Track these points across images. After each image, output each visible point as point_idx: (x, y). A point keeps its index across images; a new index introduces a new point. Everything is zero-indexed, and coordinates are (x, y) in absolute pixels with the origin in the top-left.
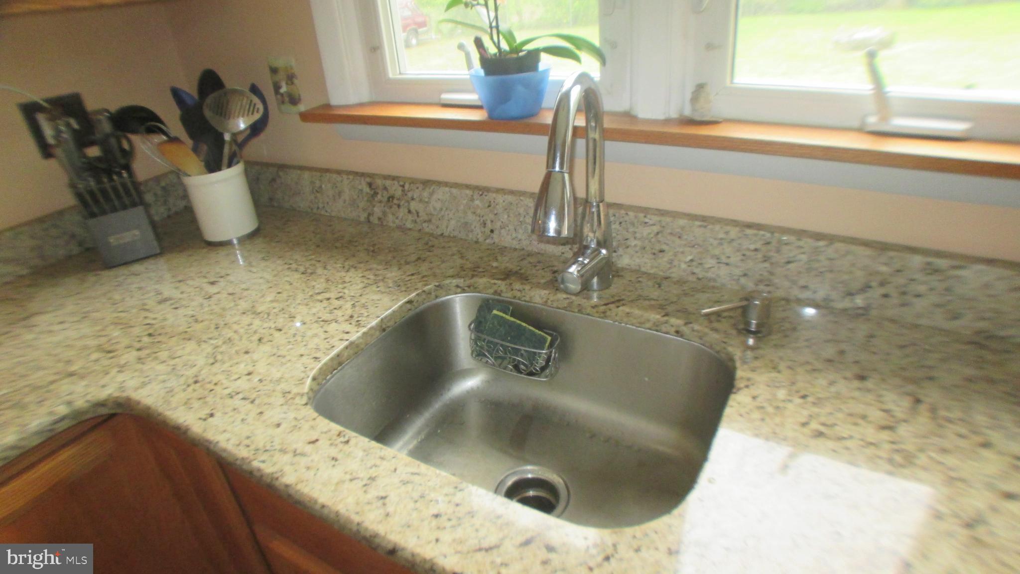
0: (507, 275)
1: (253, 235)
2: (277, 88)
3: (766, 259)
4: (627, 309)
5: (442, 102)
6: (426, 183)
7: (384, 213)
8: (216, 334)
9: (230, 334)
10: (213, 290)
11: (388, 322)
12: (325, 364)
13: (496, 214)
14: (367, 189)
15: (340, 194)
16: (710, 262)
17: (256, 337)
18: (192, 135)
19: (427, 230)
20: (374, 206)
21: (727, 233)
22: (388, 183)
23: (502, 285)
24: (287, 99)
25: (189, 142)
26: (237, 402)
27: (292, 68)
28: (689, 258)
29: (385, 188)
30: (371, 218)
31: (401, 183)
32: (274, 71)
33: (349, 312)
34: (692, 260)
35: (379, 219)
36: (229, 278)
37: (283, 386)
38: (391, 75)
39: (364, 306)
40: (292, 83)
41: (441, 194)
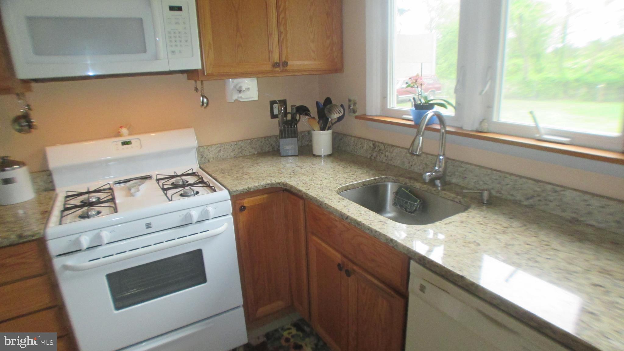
0: (410, 178)
1: (329, 156)
2: (350, 106)
3: (499, 183)
4: (445, 192)
5: (403, 118)
6: (393, 146)
7: (377, 156)
8: (313, 175)
9: (317, 176)
10: (314, 166)
11: (366, 183)
12: (343, 187)
13: (414, 159)
14: (372, 146)
15: (363, 147)
16: (481, 183)
17: (325, 178)
18: (319, 117)
19: (390, 163)
20: (373, 153)
21: (487, 172)
22: (380, 144)
23: (407, 181)
24: (352, 111)
25: (318, 119)
26: (316, 188)
27: (356, 100)
28: (475, 181)
29: (379, 146)
30: (372, 157)
31: (384, 145)
32: (350, 101)
33: (355, 178)
34: (476, 182)
35: (375, 158)
36: (319, 165)
37: (330, 188)
38: (388, 107)
39: (360, 177)
40: (355, 106)
41: (397, 150)
